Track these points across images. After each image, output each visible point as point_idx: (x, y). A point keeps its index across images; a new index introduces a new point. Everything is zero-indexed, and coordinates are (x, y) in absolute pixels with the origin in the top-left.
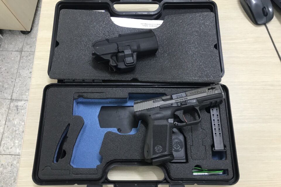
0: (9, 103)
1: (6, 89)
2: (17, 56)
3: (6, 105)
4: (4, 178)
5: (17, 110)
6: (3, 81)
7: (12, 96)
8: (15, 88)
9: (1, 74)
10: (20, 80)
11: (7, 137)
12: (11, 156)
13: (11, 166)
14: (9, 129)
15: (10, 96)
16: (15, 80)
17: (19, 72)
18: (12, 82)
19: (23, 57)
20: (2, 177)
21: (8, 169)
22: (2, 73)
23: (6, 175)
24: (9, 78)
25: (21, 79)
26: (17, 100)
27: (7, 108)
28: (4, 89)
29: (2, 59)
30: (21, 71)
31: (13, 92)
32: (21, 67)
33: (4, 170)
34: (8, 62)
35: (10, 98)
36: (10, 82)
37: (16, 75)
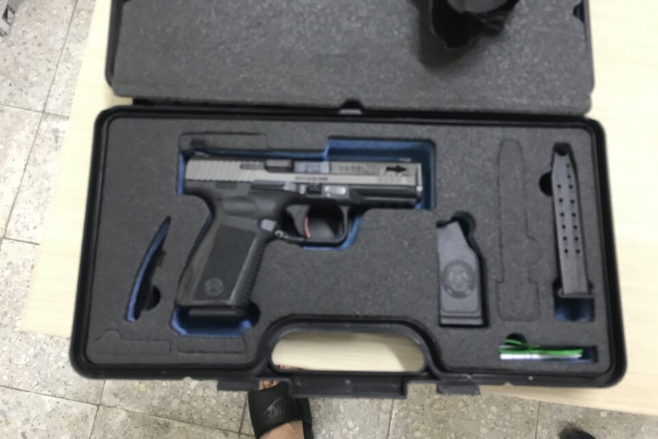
0: (37, 120)
1: (33, 86)
2: (65, 8)
3: (29, 123)
4: (12, 295)
5: (56, 141)
6: (28, 65)
7: (45, 104)
8: (53, 86)
9: (24, 47)
10: (68, 68)
11: (28, 200)
12: (32, 245)
13: (30, 270)
14: (33, 183)
15: (41, 103)
16: (57, 66)
17: (68, 49)
18: (49, 70)
19: (79, 11)
20: (6, 292)
21: (22, 275)
22: (26, 45)
23: (18, 287)
24: (41, 60)
25: (70, 65)
26: (57, 115)
27: (32, 132)
28: (27, 85)
29: (28, 9)
30: (71, 46)
31: (48, 96)
32: (74, 35)
33: (14, 277)
34: (43, 19)
35: (40, 109)
36: (43, 70)
37: (58, 54)
